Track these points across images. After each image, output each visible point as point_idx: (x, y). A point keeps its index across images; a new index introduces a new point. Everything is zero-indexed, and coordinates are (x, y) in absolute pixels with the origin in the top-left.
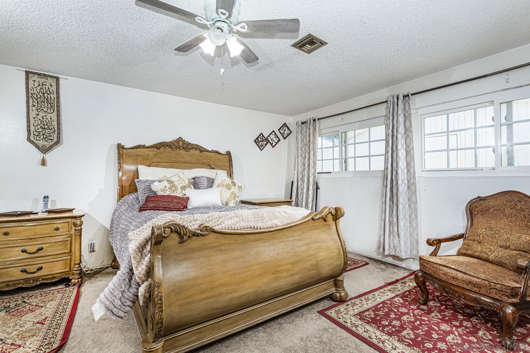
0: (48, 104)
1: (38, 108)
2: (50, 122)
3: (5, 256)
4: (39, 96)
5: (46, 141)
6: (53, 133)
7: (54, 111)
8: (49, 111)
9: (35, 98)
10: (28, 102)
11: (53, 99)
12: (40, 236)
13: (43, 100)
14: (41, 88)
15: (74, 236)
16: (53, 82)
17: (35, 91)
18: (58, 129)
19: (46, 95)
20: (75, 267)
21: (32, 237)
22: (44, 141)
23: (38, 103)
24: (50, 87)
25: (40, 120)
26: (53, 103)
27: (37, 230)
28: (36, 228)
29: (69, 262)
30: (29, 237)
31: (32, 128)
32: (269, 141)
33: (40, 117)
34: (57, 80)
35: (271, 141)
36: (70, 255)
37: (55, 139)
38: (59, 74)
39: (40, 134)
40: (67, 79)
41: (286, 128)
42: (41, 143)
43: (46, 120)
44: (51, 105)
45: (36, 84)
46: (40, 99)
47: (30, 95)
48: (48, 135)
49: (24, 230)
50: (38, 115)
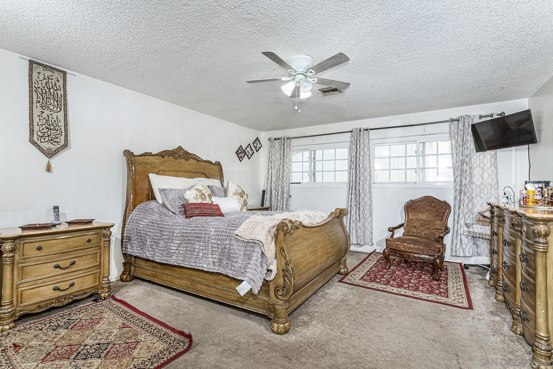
0: (54, 101)
1: (43, 104)
2: (56, 122)
3: (37, 274)
4: (44, 91)
5: (52, 143)
6: (60, 135)
7: (61, 110)
8: (55, 109)
9: (40, 93)
10: (31, 97)
11: (60, 96)
12: (73, 249)
13: (49, 97)
14: (47, 82)
15: (103, 247)
16: (60, 77)
17: (40, 85)
18: (65, 131)
19: (52, 91)
20: (104, 280)
21: (65, 250)
22: (49, 143)
23: (43, 99)
24: (57, 82)
25: (45, 118)
26: (60, 100)
27: (70, 243)
28: (69, 240)
29: (98, 276)
30: (62, 251)
31: (36, 128)
32: (246, 153)
33: (45, 115)
34: (64, 75)
35: (247, 154)
36: (99, 268)
37: (63, 142)
38: (67, 69)
39: (45, 135)
40: (75, 75)
41: (258, 142)
42: (45, 146)
43: (52, 120)
44: (57, 103)
45: (41, 77)
46: (45, 95)
47: (34, 89)
48: (54, 136)
49: (57, 244)
50: (43, 112)
